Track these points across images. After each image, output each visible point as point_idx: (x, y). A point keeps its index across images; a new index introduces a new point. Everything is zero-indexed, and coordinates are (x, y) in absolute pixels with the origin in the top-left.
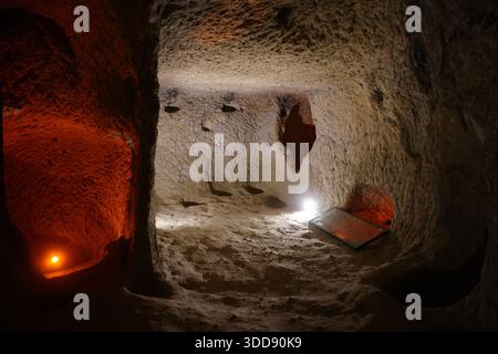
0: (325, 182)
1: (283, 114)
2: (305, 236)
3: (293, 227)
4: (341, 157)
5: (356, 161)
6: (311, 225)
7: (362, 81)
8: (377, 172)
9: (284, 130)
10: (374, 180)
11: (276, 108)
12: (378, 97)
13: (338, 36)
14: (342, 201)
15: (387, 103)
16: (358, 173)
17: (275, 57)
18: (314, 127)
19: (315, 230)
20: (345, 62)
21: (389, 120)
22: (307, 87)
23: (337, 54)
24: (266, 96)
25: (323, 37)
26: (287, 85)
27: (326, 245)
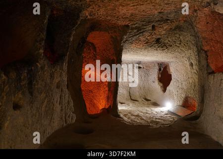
0: (175, 96)
1: (160, 70)
2: (165, 114)
3: (161, 111)
4: (180, 86)
5: (185, 88)
6: (169, 111)
7: (186, 59)
8: (192, 91)
9: (160, 76)
10: (192, 94)
11: (157, 67)
12: (191, 65)
13: (176, 45)
14: (181, 103)
15: (194, 67)
16: (186, 92)
17: (156, 52)
18: (171, 75)
19: (170, 112)
20: (180, 53)
21: (195, 73)
22: (168, 60)
23: (176, 50)
24: (153, 63)
25: (171, 46)
26: (161, 59)
27: (173, 116)
